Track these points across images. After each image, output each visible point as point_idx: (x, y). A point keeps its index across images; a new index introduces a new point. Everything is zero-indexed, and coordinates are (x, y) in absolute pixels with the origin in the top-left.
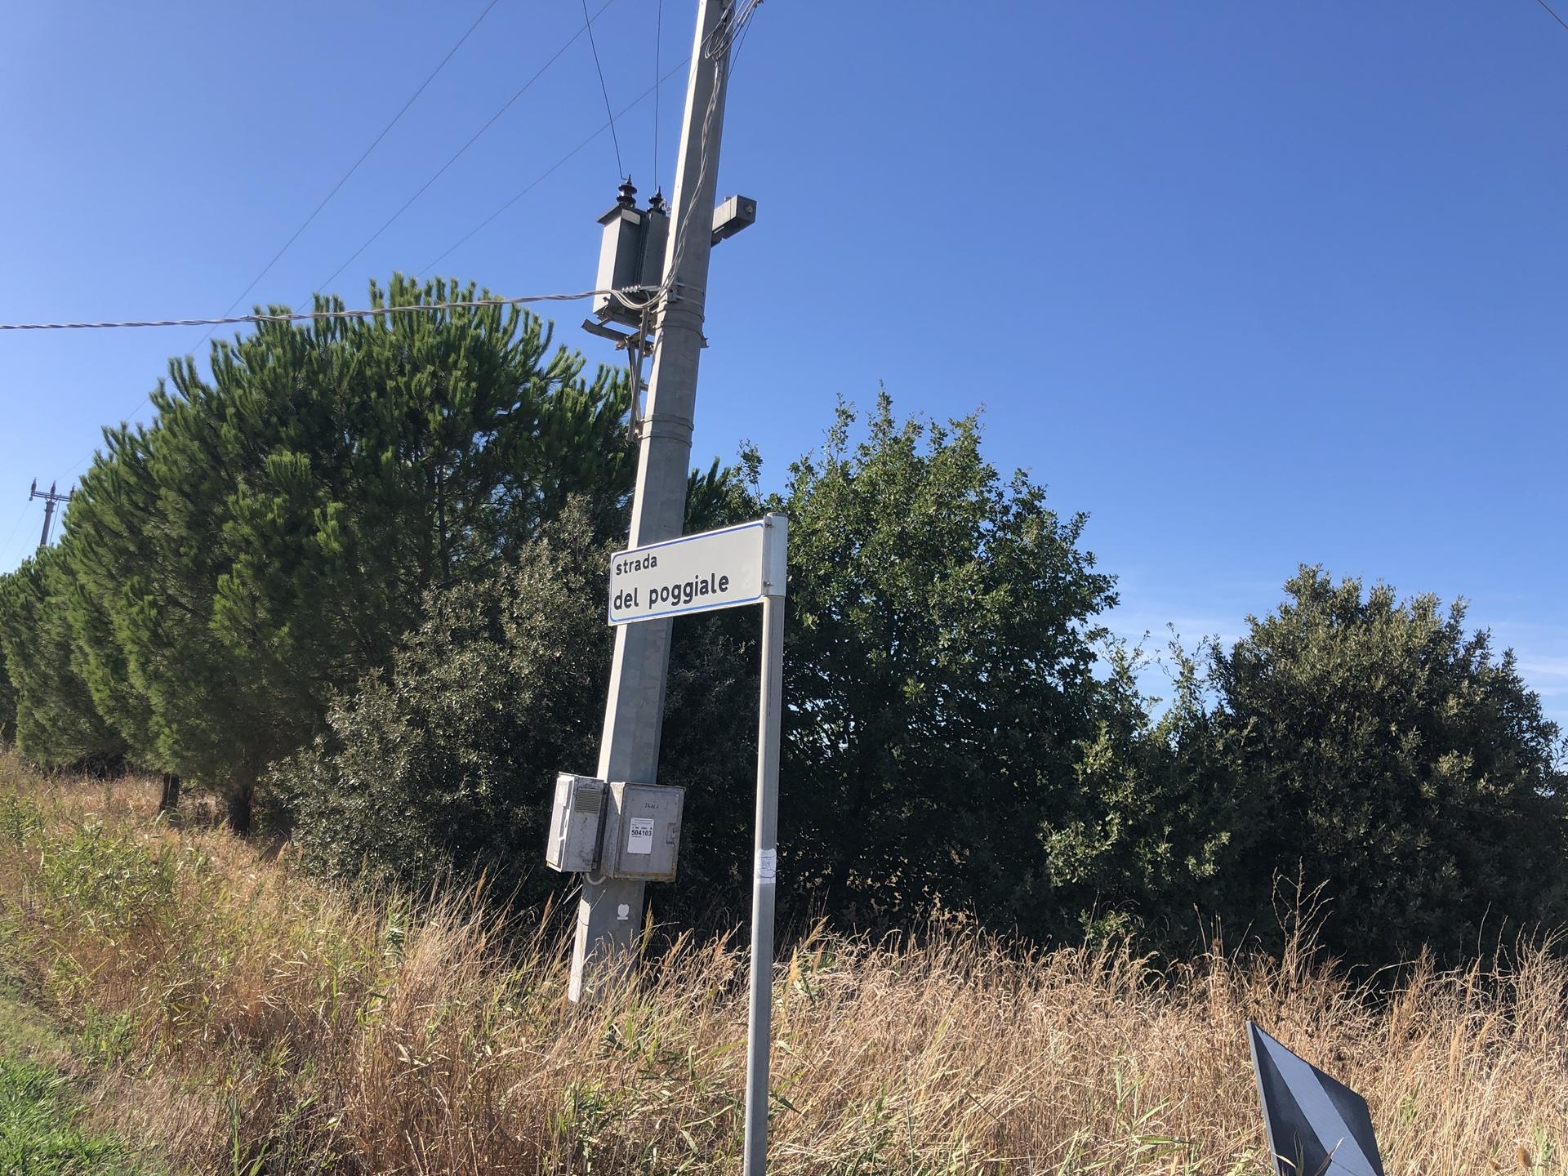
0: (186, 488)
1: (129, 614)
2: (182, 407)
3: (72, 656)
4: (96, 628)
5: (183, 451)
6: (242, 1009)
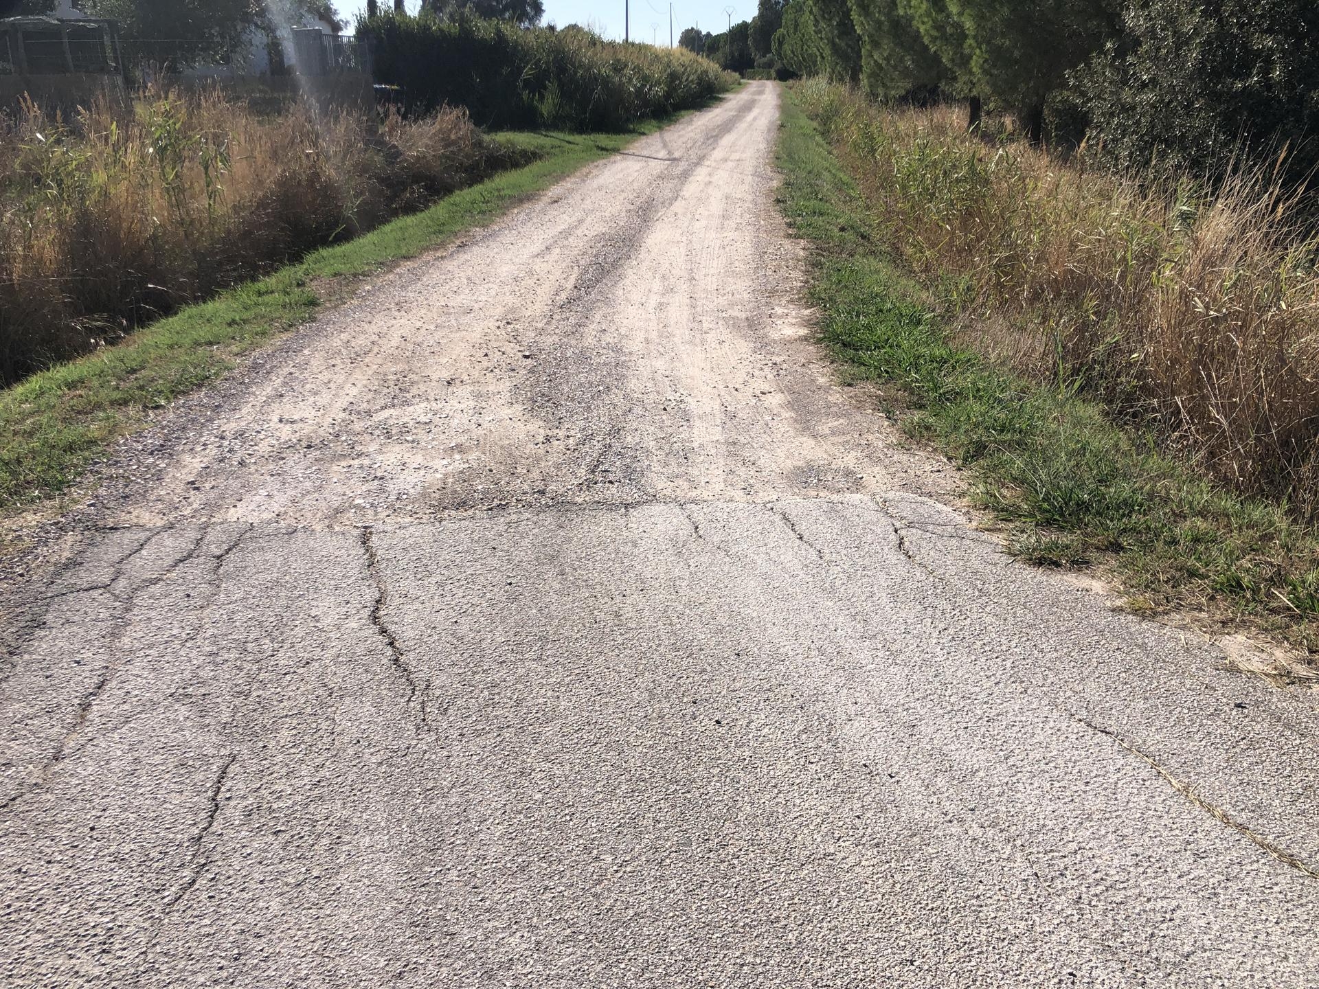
6: (1053, 274)
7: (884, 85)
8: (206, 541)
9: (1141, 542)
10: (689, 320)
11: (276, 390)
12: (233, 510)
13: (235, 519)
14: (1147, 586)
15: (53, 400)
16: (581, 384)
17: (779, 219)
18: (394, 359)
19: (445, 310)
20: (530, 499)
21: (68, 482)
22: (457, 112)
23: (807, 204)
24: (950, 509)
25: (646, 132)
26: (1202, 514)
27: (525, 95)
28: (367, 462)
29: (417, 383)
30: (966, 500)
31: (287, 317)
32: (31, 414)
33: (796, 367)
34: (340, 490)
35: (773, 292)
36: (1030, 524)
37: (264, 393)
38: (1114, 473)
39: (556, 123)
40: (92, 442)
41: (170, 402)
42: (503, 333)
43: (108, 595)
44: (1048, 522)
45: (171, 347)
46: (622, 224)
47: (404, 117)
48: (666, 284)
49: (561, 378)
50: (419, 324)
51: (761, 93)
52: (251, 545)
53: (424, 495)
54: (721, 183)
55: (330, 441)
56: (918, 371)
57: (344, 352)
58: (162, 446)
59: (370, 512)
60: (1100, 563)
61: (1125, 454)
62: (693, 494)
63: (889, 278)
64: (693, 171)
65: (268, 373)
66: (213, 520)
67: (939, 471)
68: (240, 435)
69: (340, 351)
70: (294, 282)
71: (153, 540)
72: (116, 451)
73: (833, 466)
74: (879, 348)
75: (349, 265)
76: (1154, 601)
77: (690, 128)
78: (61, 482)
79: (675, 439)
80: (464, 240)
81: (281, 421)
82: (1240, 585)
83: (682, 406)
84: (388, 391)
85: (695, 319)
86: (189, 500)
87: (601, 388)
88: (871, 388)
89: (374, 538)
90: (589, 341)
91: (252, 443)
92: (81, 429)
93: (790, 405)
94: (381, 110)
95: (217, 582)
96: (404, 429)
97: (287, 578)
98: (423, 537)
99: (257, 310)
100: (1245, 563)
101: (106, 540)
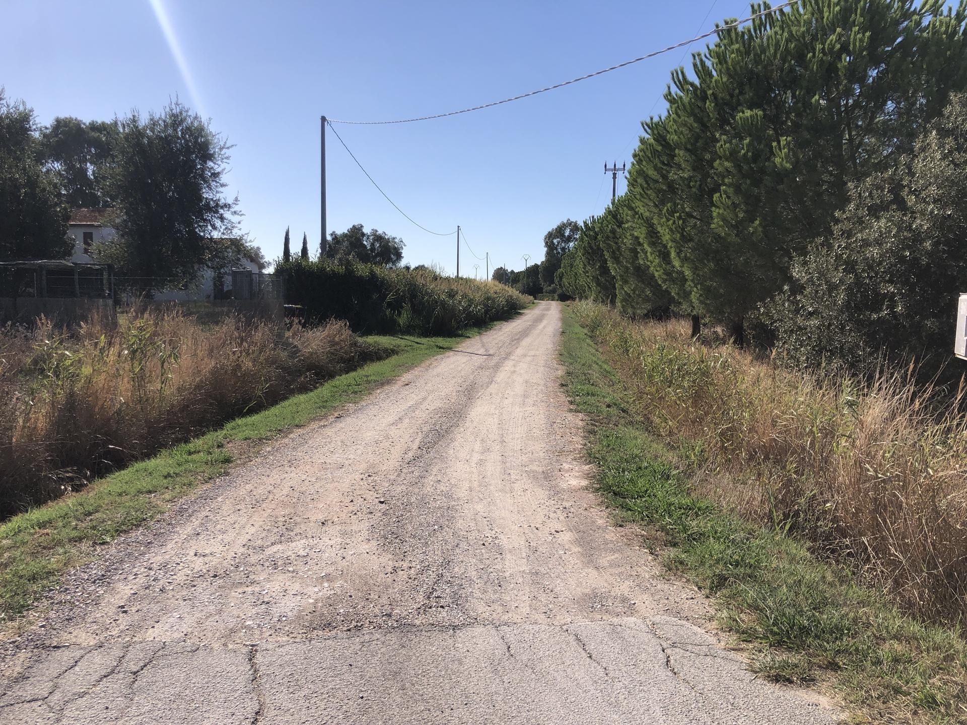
0: (689, 146)
1: (668, 226)
2: (681, 98)
3: (639, 255)
4: (652, 237)
5: (685, 125)
6: (762, 441)
7: (633, 307)
8: (127, 659)
9: (853, 662)
10: (501, 472)
11: (195, 530)
12: (151, 630)
13: (152, 639)
14: (863, 702)
15: (27, 538)
16: (421, 524)
17: (563, 398)
18: (284, 505)
19: (324, 466)
20: (380, 621)
21: (28, 605)
22: (340, 323)
23: (583, 387)
24: (703, 631)
25: (470, 336)
26: (897, 637)
27: (388, 312)
28: (257, 589)
29: (300, 523)
30: (715, 624)
31: (209, 471)
32: (9, 548)
33: (581, 510)
34: (235, 613)
35: (561, 452)
36: (765, 645)
37: (186, 532)
38: (825, 602)
39: (408, 330)
40: (50, 573)
41: (114, 539)
42: (365, 483)
43: (45, 707)
44: (778, 642)
45: (120, 495)
46: (453, 401)
47: (304, 326)
48: (484, 445)
49: (406, 519)
50: (304, 477)
51: (548, 309)
52: (162, 662)
53: (299, 617)
54: (522, 371)
55: (231, 572)
56: (670, 516)
57: (248, 499)
58: (103, 575)
59: (257, 632)
60: (824, 680)
61: (831, 585)
62: (505, 617)
63: (644, 443)
64: (503, 363)
65: (190, 516)
66: (135, 639)
67: (692, 598)
68: (164, 566)
69: (245, 498)
70: (215, 444)
71: (86, 657)
72: (67, 580)
73: (612, 593)
74: (640, 497)
75: (256, 432)
76: (870, 716)
77: (501, 333)
78: (23, 606)
79: (491, 570)
80: (341, 413)
81: (196, 555)
82: (935, 701)
83: (496, 542)
84: (277, 530)
85: (506, 472)
86: (118, 622)
87: (436, 527)
88: (636, 529)
89: (258, 655)
90: (428, 489)
91: (172, 573)
92: (44, 563)
93: (578, 542)
94: (288, 321)
95: (131, 696)
96: (288, 562)
97: (187, 692)
98: (296, 655)
99: (186, 466)
100: (935, 681)
101: (50, 657)
